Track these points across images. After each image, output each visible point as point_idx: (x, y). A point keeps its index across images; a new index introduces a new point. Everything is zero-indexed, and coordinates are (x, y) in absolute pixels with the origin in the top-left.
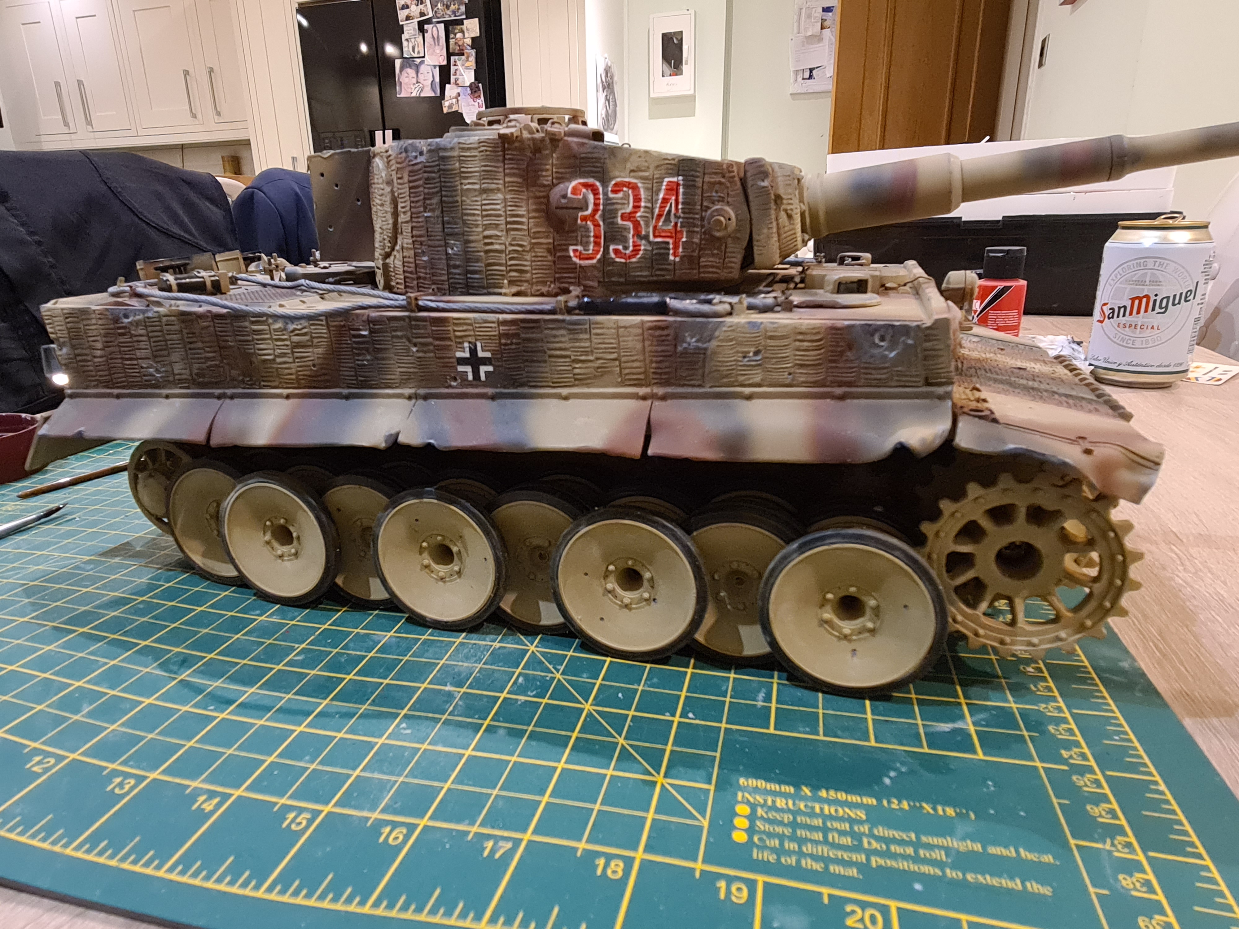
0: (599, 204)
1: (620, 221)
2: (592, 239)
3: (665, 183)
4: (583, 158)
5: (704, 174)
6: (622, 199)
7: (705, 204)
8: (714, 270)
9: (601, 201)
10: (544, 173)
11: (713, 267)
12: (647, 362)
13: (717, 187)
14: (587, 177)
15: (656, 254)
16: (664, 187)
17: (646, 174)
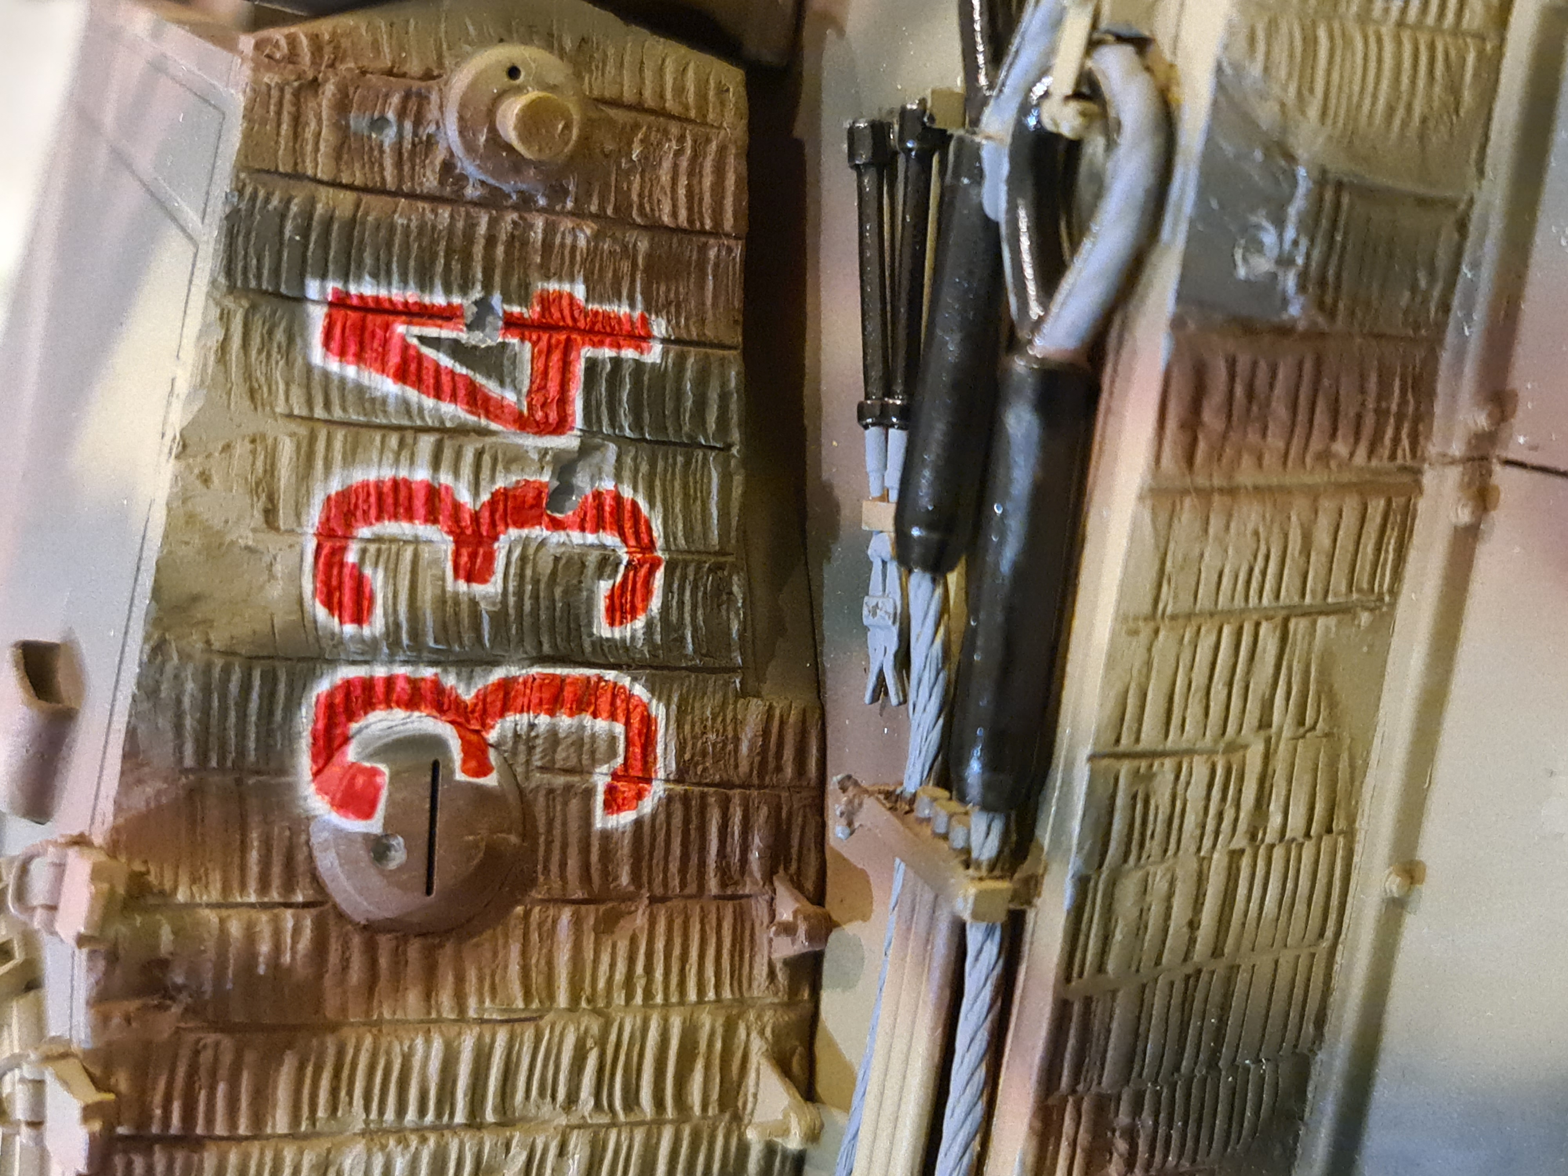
0: (414, 683)
1: (492, 588)
2: (565, 721)
3: (334, 366)
4: (202, 755)
5: (297, 176)
6: (392, 574)
7: (430, 181)
8: (708, 165)
9: (401, 670)
10: (265, 948)
11: (694, 171)
12: (1319, 477)
13: (358, 121)
14: (291, 738)
15: (637, 425)
16: (351, 371)
17: (287, 450)
